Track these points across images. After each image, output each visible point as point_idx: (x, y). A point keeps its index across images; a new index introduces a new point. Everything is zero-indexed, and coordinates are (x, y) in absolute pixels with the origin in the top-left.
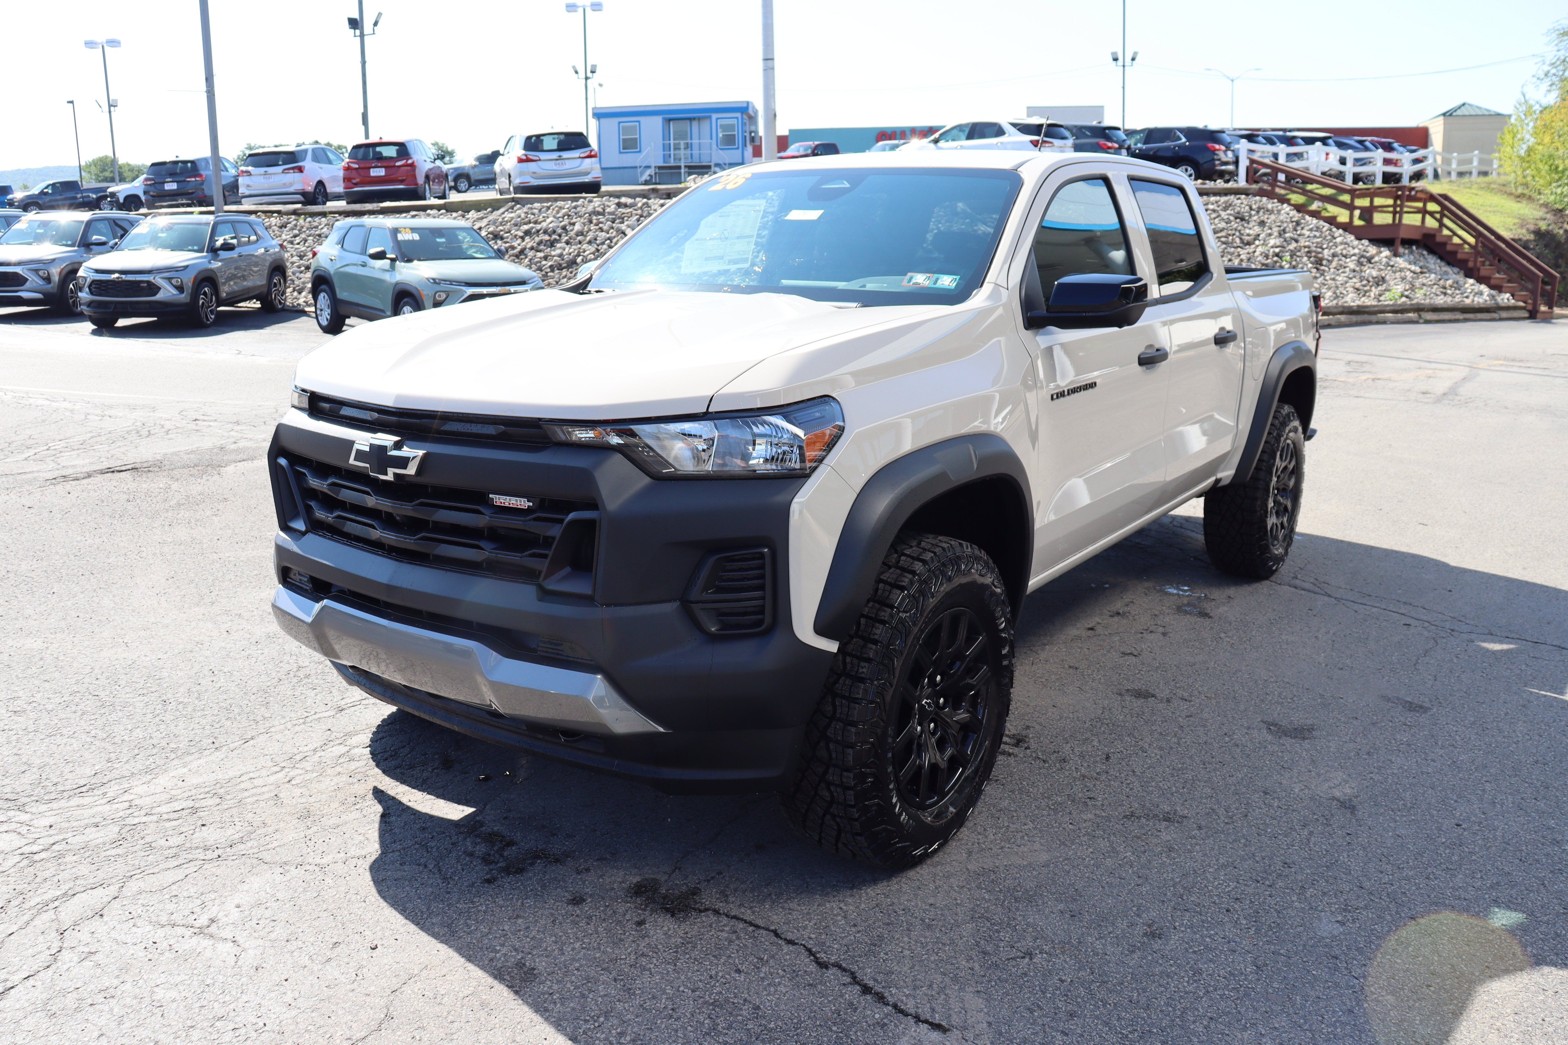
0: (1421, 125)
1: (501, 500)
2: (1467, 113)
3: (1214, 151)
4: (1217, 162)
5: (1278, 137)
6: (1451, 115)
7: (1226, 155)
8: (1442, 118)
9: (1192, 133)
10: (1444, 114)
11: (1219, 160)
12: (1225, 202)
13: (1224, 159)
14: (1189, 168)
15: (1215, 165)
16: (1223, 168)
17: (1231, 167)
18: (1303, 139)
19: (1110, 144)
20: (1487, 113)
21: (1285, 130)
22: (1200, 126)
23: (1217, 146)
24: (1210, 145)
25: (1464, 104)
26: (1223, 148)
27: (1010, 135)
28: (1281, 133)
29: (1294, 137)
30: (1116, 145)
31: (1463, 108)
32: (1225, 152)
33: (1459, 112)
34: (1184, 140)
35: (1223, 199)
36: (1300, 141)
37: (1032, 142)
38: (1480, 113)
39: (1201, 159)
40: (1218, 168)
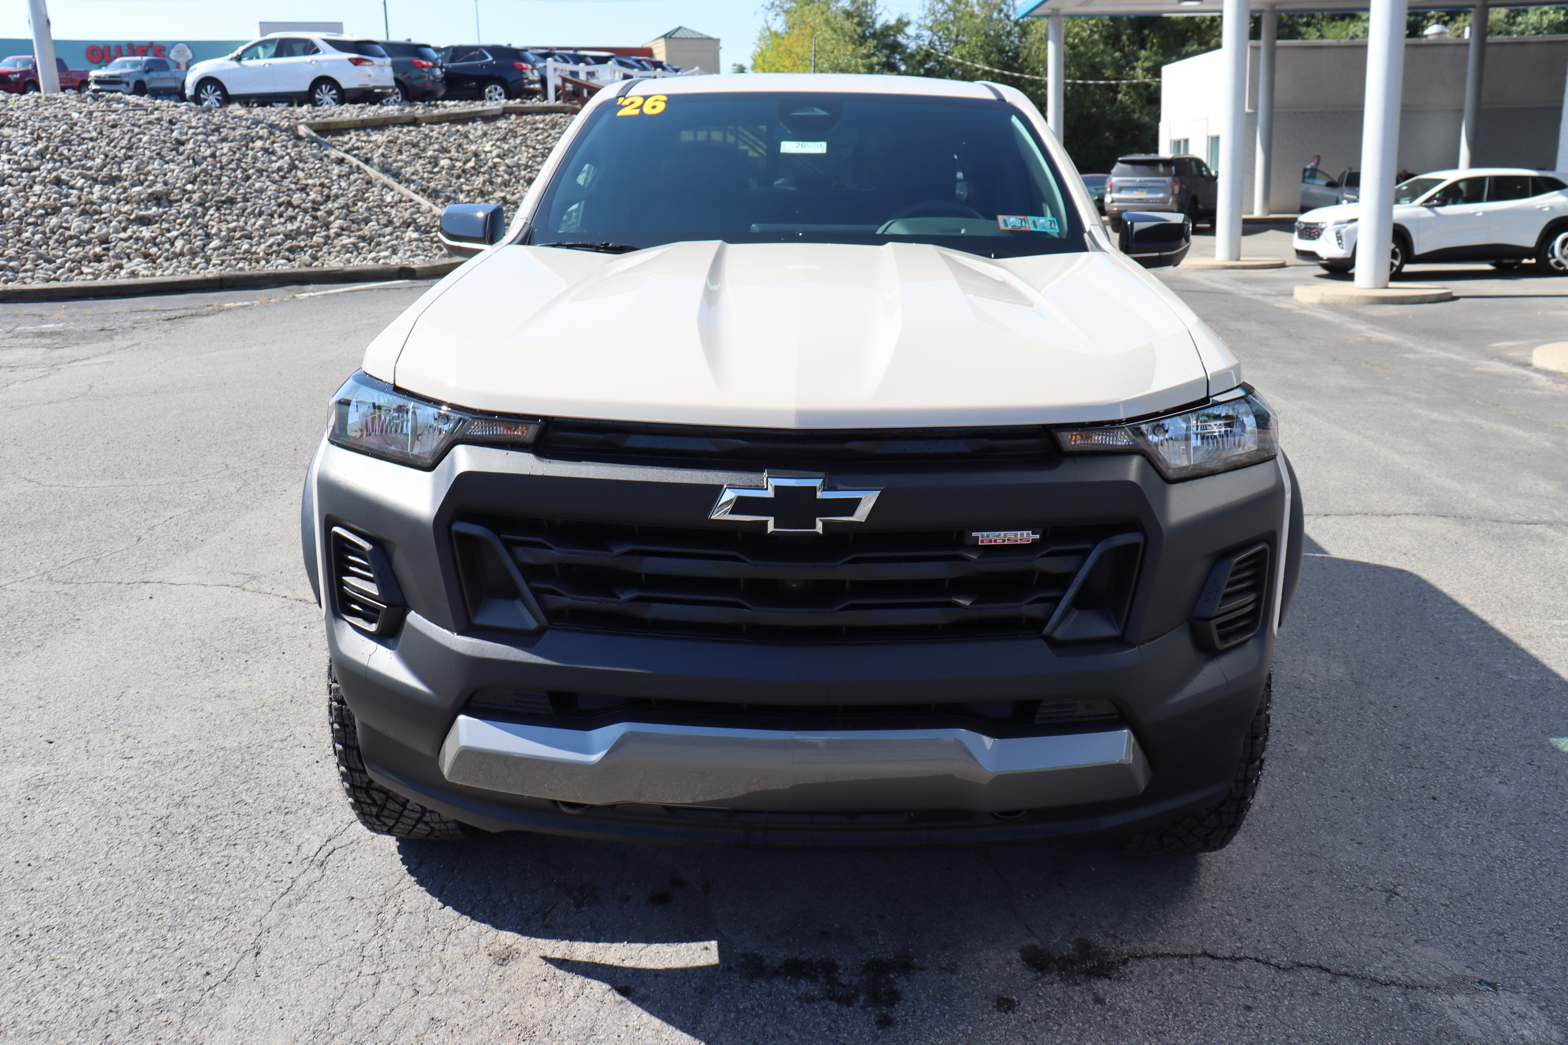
0: (646, 46)
1: (985, 537)
2: (683, 36)
3: (521, 70)
4: (526, 81)
5: (569, 55)
6: (670, 37)
7: (533, 73)
8: (663, 40)
9: (496, 51)
10: (665, 36)
11: (527, 78)
12: (551, 121)
13: (531, 77)
14: (499, 88)
15: (524, 84)
16: (532, 86)
17: (537, 86)
18: (593, 58)
19: (424, 63)
20: (700, 36)
21: (576, 49)
22: (504, 43)
23: (524, 65)
24: (517, 63)
25: (680, 28)
26: (530, 66)
27: (325, 53)
28: (571, 52)
29: (585, 56)
30: (430, 64)
31: (679, 31)
32: (532, 70)
33: (677, 35)
34: (490, 58)
35: (548, 118)
36: (590, 60)
37: (351, 60)
38: (694, 36)
39: (510, 77)
40: (527, 87)
